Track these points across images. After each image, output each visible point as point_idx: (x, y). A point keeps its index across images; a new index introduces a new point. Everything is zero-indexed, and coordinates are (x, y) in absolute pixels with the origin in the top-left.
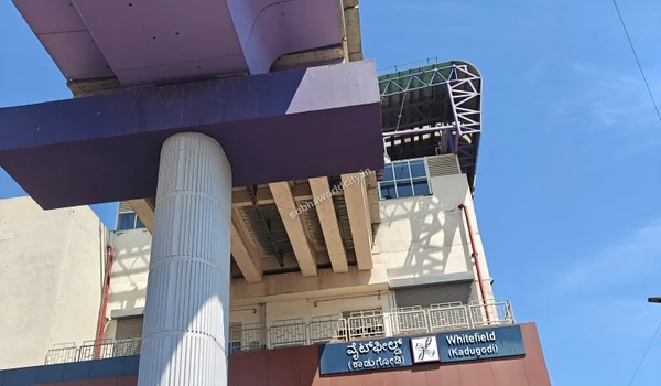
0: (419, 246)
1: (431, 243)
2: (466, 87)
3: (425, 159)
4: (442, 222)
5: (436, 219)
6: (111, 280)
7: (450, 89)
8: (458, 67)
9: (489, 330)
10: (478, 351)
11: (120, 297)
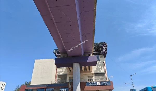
0: (98, 68)
1: (100, 67)
2: (105, 46)
3: (99, 55)
5: (100, 64)
6: (57, 70)
7: (103, 46)
8: (104, 43)
9: (107, 82)
10: (105, 84)
11: (58, 72)
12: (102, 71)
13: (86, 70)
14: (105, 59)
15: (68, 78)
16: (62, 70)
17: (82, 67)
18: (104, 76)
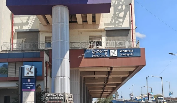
0: (116, 17)
1: (119, 16)
4: (124, 9)
5: (122, 8)
6: (14, 19)
9: (132, 49)
10: (128, 55)
11: (18, 24)
12: (126, 25)
13: (85, 21)
15: (42, 39)
16: (28, 19)
17: (77, 15)
18: (127, 36)
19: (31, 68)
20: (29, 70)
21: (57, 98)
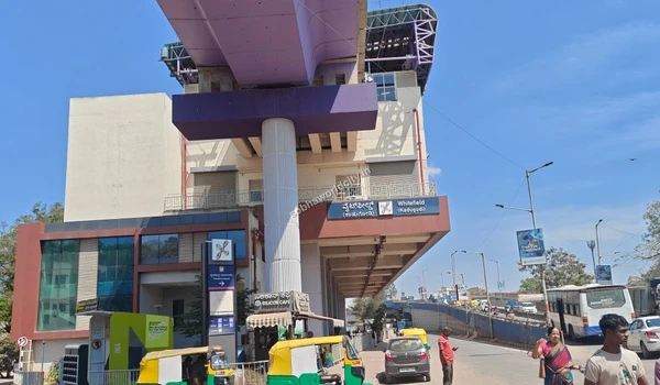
0: (387, 137)
1: (394, 134)
2: (426, 26)
3: (395, 73)
4: (402, 120)
5: (398, 118)
6: (187, 147)
7: (416, 27)
8: (423, 10)
9: (422, 199)
10: (414, 210)
11: (196, 158)
12: (407, 152)
13: (326, 147)
14: (422, 90)
15: (243, 184)
16: (215, 148)
17: (310, 135)
18: (411, 173)
19: (226, 244)
20: (222, 250)
21: (277, 302)
